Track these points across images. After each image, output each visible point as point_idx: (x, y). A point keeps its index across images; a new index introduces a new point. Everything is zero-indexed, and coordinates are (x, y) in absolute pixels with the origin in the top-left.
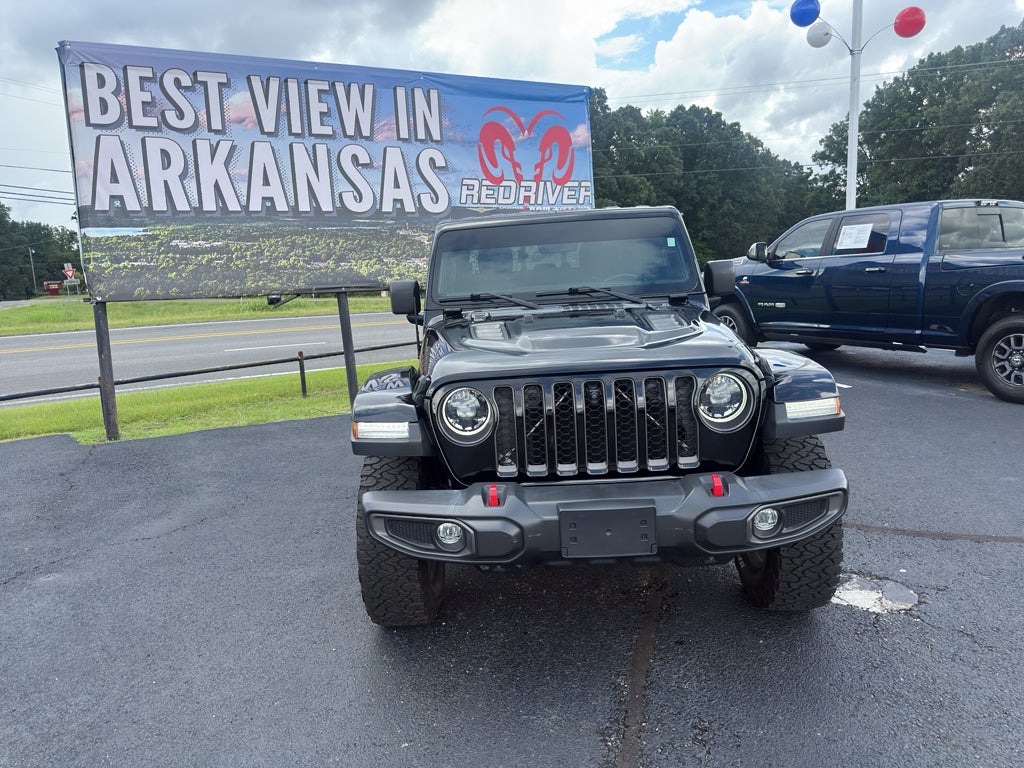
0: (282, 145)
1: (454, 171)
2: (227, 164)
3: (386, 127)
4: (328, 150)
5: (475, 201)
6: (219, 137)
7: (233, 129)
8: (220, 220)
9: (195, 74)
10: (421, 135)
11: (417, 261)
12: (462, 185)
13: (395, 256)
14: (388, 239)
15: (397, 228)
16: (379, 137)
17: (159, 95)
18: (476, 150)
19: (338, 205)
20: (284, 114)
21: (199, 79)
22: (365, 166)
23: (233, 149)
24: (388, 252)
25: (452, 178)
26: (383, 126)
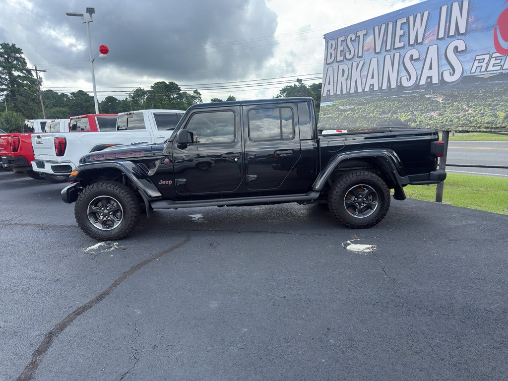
0: (381, 57)
1: (471, 51)
2: (361, 71)
3: (431, 34)
4: (400, 55)
5: (483, 70)
6: (360, 59)
7: (366, 54)
8: (354, 96)
9: (357, 34)
10: (452, 33)
11: (432, 113)
12: (475, 60)
13: (421, 111)
14: (419, 101)
15: (425, 94)
16: (426, 41)
17: (345, 47)
18: (493, 31)
19: (399, 84)
20: (385, 42)
21: (358, 35)
22: (416, 60)
23: (364, 63)
24: (417, 108)
25: (468, 56)
26: (429, 34)
